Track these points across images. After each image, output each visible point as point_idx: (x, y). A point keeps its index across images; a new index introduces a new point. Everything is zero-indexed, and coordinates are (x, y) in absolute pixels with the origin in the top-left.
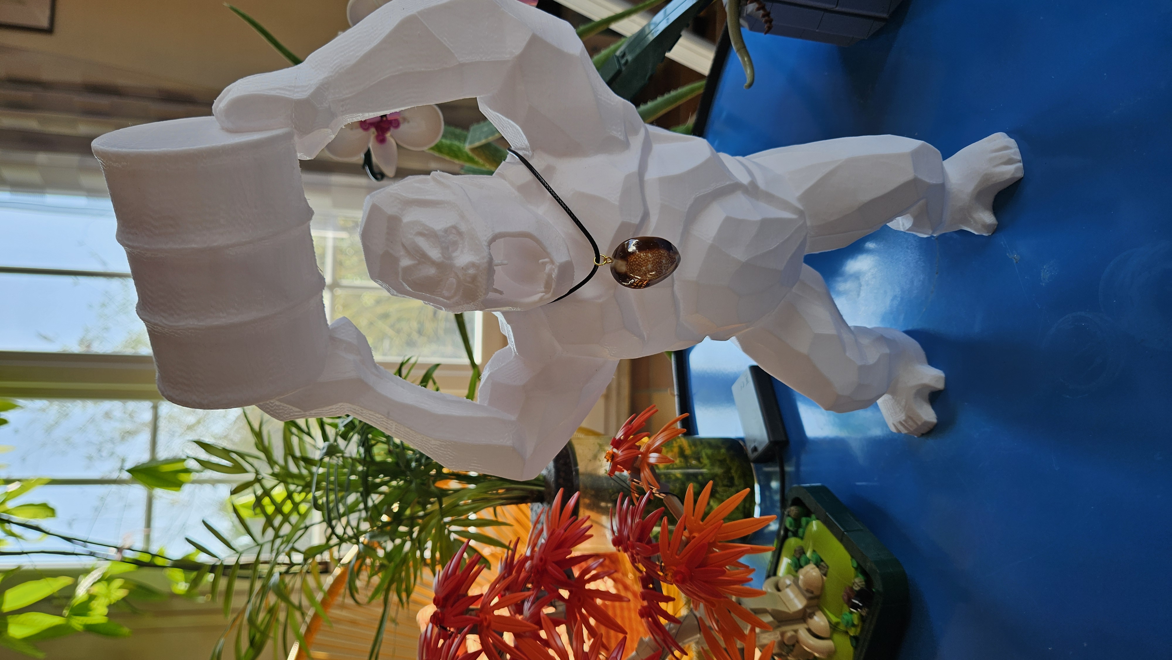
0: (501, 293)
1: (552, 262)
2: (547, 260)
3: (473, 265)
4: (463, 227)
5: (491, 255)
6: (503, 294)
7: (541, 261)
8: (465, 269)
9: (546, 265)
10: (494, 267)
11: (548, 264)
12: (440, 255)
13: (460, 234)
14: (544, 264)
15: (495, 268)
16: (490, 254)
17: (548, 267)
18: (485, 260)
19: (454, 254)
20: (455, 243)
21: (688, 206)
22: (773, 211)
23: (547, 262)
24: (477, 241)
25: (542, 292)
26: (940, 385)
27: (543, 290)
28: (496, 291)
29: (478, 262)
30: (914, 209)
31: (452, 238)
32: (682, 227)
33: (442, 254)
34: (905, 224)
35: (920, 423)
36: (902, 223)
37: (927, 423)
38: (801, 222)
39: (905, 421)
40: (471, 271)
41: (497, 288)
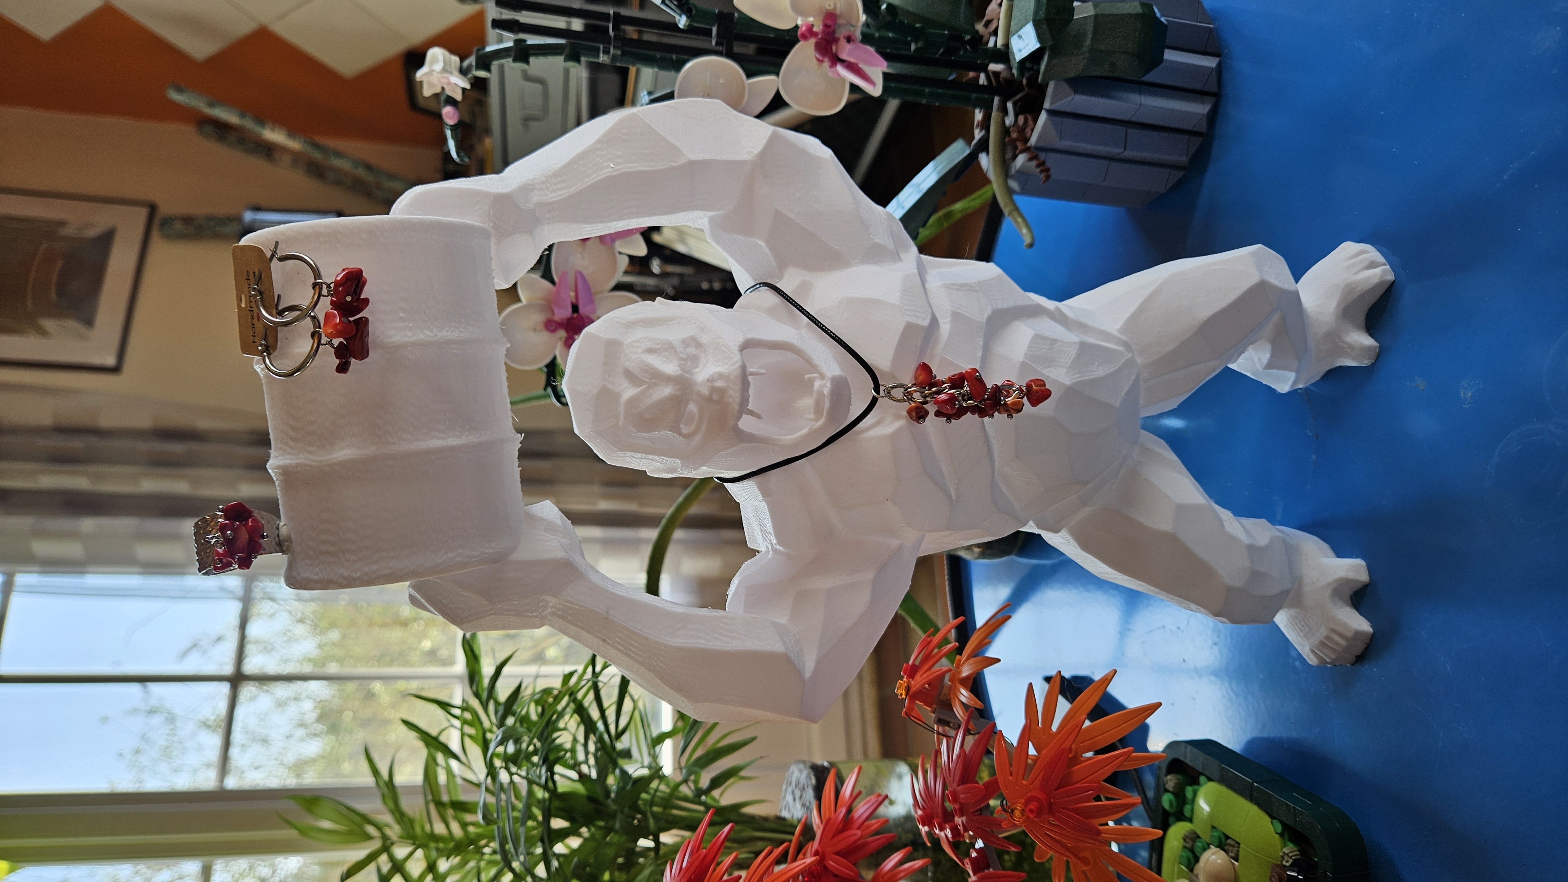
0: (758, 417)
1: (822, 377)
2: (817, 374)
3: (721, 376)
4: (704, 339)
5: (745, 365)
7: (805, 377)
9: (814, 381)
11: (817, 380)
12: (678, 368)
13: (699, 345)
14: (811, 381)
15: (750, 378)
16: (743, 363)
17: (817, 384)
19: (695, 371)
20: (696, 357)
21: (985, 316)
22: (1091, 340)
23: (815, 378)
24: (724, 349)
25: (810, 420)
26: (1363, 576)
27: (812, 416)
28: (751, 413)
29: (727, 371)
30: (1268, 330)
31: (692, 350)
32: (982, 340)
33: (680, 366)
34: (1260, 359)
35: (1349, 634)
36: (1256, 360)
37: (1358, 634)
38: (1130, 355)
39: (1328, 638)
40: (720, 384)
41: (753, 410)
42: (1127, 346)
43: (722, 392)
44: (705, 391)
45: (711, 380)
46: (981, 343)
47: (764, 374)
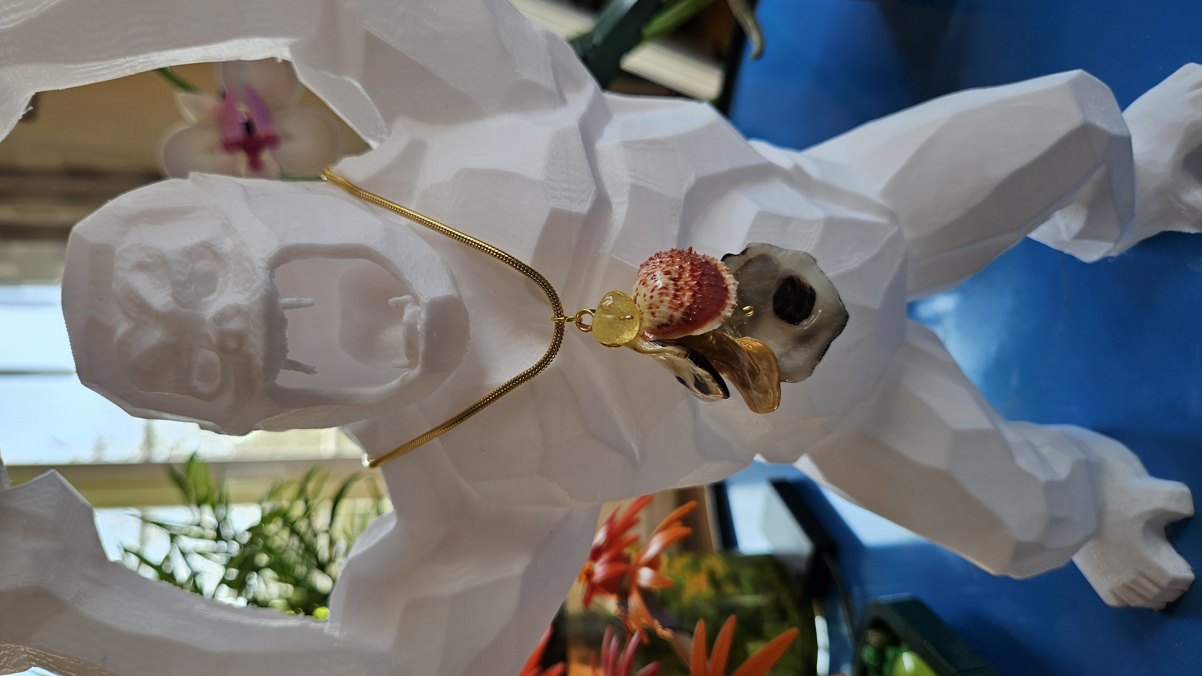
0: (309, 371)
1: (416, 301)
2: (406, 297)
3: (238, 310)
4: (226, 245)
5: (275, 290)
6: (316, 372)
7: (391, 300)
8: (222, 320)
9: (404, 307)
10: (285, 311)
11: (409, 305)
12: (170, 299)
13: (217, 256)
14: (401, 307)
15: (287, 313)
16: (273, 287)
17: (409, 312)
18: (260, 296)
19: (205, 300)
20: (210, 278)
21: (684, 190)
22: (842, 212)
23: (406, 303)
24: (247, 264)
25: (403, 367)
26: (1186, 508)
27: (405, 361)
28: (295, 366)
29: (247, 303)
30: (1087, 190)
31: (203, 265)
32: (677, 227)
33: (174, 297)
34: (1068, 227)
35: (1164, 583)
36: (1062, 226)
37: (1175, 581)
38: (894, 230)
39: (1135, 582)
40: (235, 325)
41: (298, 361)
42: (893, 216)
43: (240, 336)
44: (214, 337)
45: (222, 317)
46: (676, 233)
47: (312, 305)
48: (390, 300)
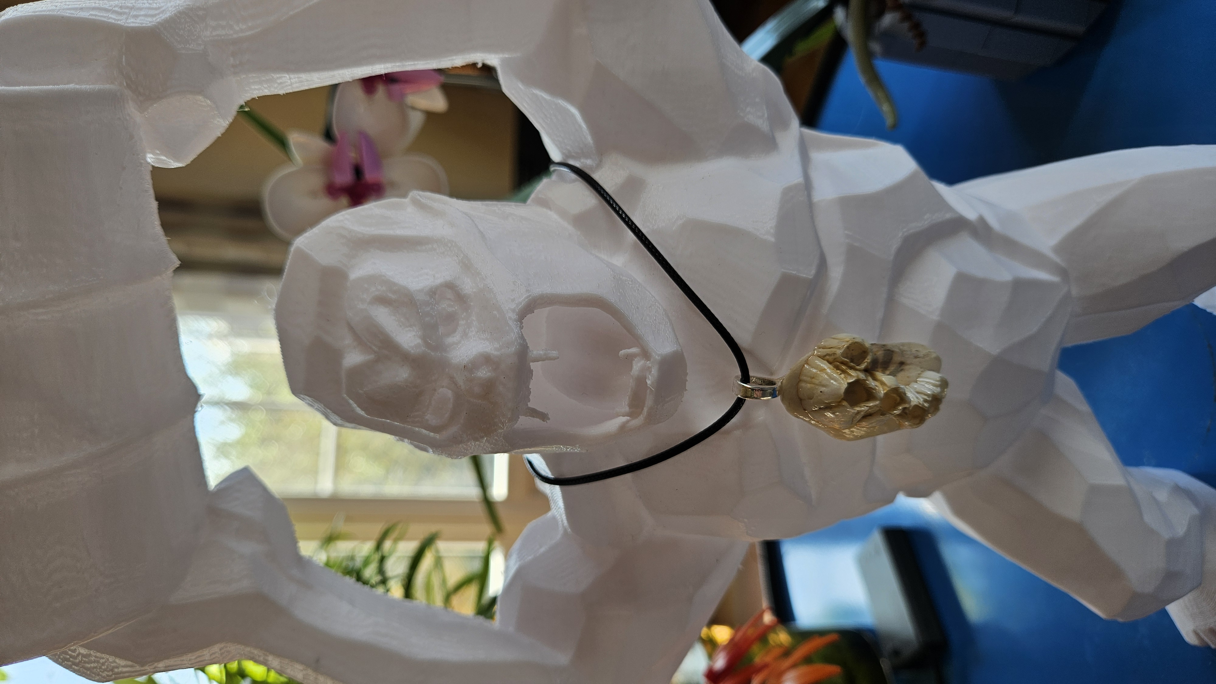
0: (543, 417)
1: (646, 354)
2: (634, 350)
3: (487, 359)
5: (524, 340)
6: (549, 419)
7: (622, 352)
8: (470, 367)
9: (633, 360)
10: (531, 364)
11: (638, 358)
12: (419, 341)
14: (630, 358)
16: (522, 337)
17: (638, 365)
18: (513, 349)
20: (451, 319)
21: (893, 249)
23: (635, 355)
24: (496, 312)
25: (623, 414)
28: (532, 413)
29: (497, 353)
32: (885, 290)
40: (485, 373)
41: (536, 408)
42: (1062, 273)
47: (556, 357)
48: (620, 352)
